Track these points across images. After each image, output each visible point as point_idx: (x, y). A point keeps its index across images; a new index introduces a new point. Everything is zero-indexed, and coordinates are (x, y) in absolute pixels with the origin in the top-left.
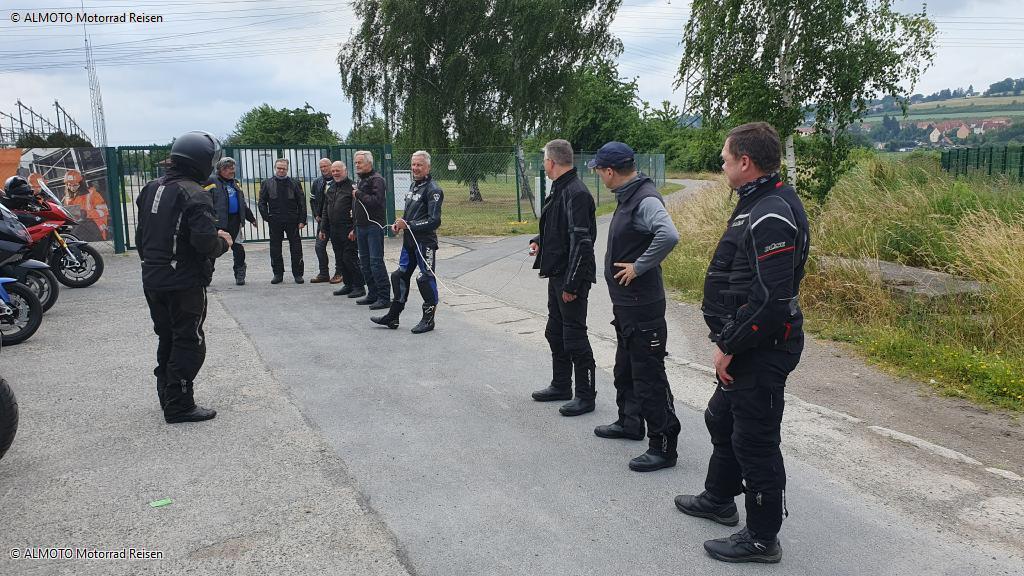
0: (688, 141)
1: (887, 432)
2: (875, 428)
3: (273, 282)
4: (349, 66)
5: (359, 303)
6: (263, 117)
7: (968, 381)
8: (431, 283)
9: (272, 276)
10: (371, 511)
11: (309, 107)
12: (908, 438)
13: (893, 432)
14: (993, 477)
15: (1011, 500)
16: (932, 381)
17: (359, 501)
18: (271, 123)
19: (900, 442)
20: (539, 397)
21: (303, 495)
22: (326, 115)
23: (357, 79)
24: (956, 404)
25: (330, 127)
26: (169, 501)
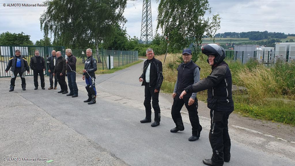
0: (142, 47)
1: (237, 127)
2: (233, 126)
3: (35, 89)
4: (43, 22)
5: (67, 95)
6: (7, 36)
7: (248, 113)
8: (94, 88)
9: (34, 87)
10: (117, 158)
11: (23, 33)
12: (243, 128)
13: (238, 127)
14: (267, 137)
15: (275, 142)
16: (239, 113)
17: (112, 156)
18: (10, 38)
19: (241, 129)
20: (142, 122)
21: (94, 155)
22: (29, 36)
23: (46, 26)
24: (247, 119)
25: (30, 40)
26: (52, 161)
